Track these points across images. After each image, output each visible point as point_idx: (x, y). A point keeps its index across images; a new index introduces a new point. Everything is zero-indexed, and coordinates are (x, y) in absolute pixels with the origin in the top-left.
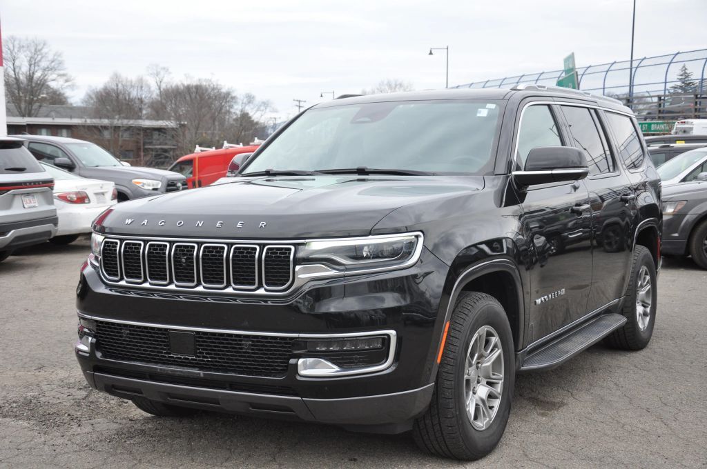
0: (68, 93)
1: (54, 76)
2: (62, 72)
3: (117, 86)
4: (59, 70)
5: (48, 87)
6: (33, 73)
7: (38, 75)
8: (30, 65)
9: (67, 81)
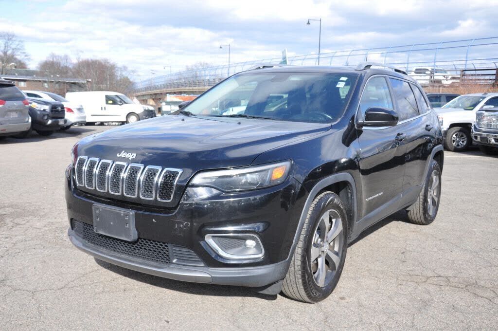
0: (27, 62)
1: (19, 53)
2: (23, 51)
3: (53, 59)
4: (22, 50)
5: (16, 59)
6: (7, 51)
7: (9, 52)
8: (5, 46)
9: (26, 56)
